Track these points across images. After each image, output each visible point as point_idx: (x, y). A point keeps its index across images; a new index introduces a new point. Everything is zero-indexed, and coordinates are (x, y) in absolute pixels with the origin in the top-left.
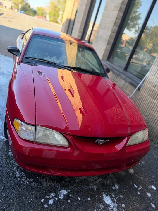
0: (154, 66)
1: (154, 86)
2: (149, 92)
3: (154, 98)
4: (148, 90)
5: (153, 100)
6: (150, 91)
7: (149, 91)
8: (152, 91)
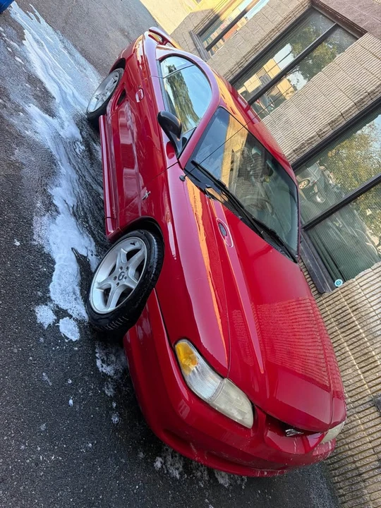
0: (372, 273)
1: (354, 308)
2: (338, 312)
3: (342, 330)
4: (337, 308)
5: (339, 332)
6: (340, 311)
7: (338, 310)
8: (344, 314)
